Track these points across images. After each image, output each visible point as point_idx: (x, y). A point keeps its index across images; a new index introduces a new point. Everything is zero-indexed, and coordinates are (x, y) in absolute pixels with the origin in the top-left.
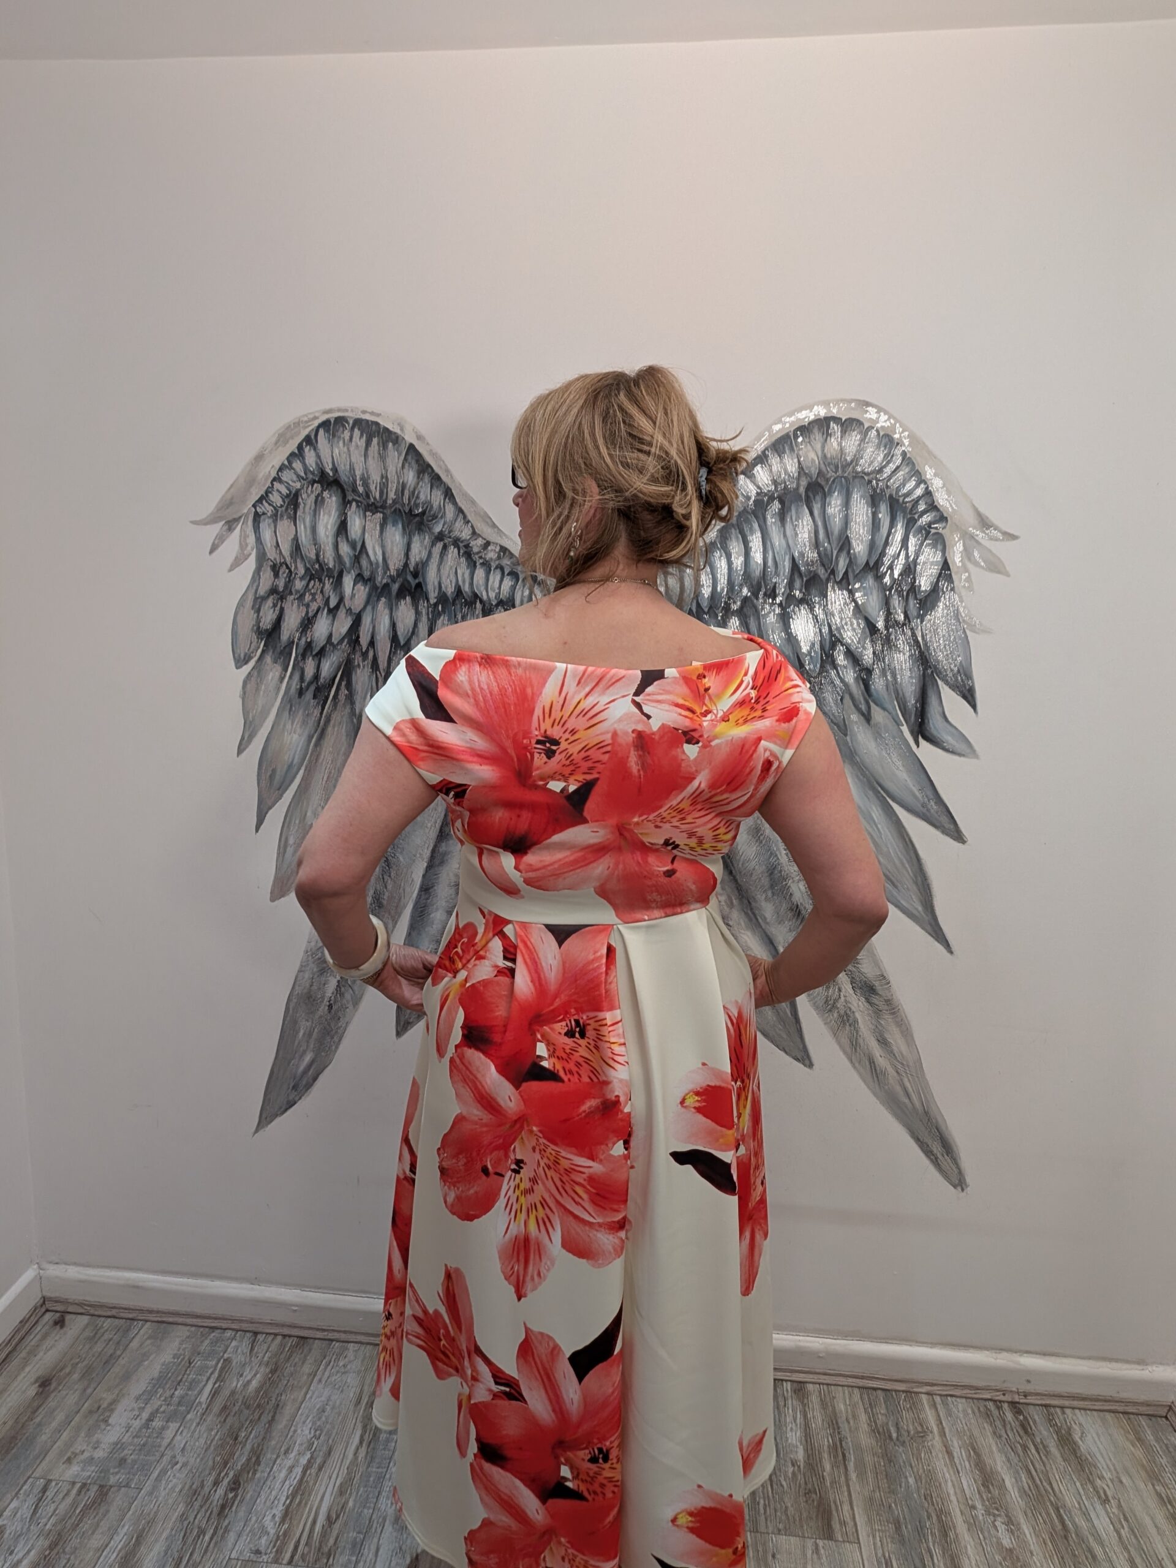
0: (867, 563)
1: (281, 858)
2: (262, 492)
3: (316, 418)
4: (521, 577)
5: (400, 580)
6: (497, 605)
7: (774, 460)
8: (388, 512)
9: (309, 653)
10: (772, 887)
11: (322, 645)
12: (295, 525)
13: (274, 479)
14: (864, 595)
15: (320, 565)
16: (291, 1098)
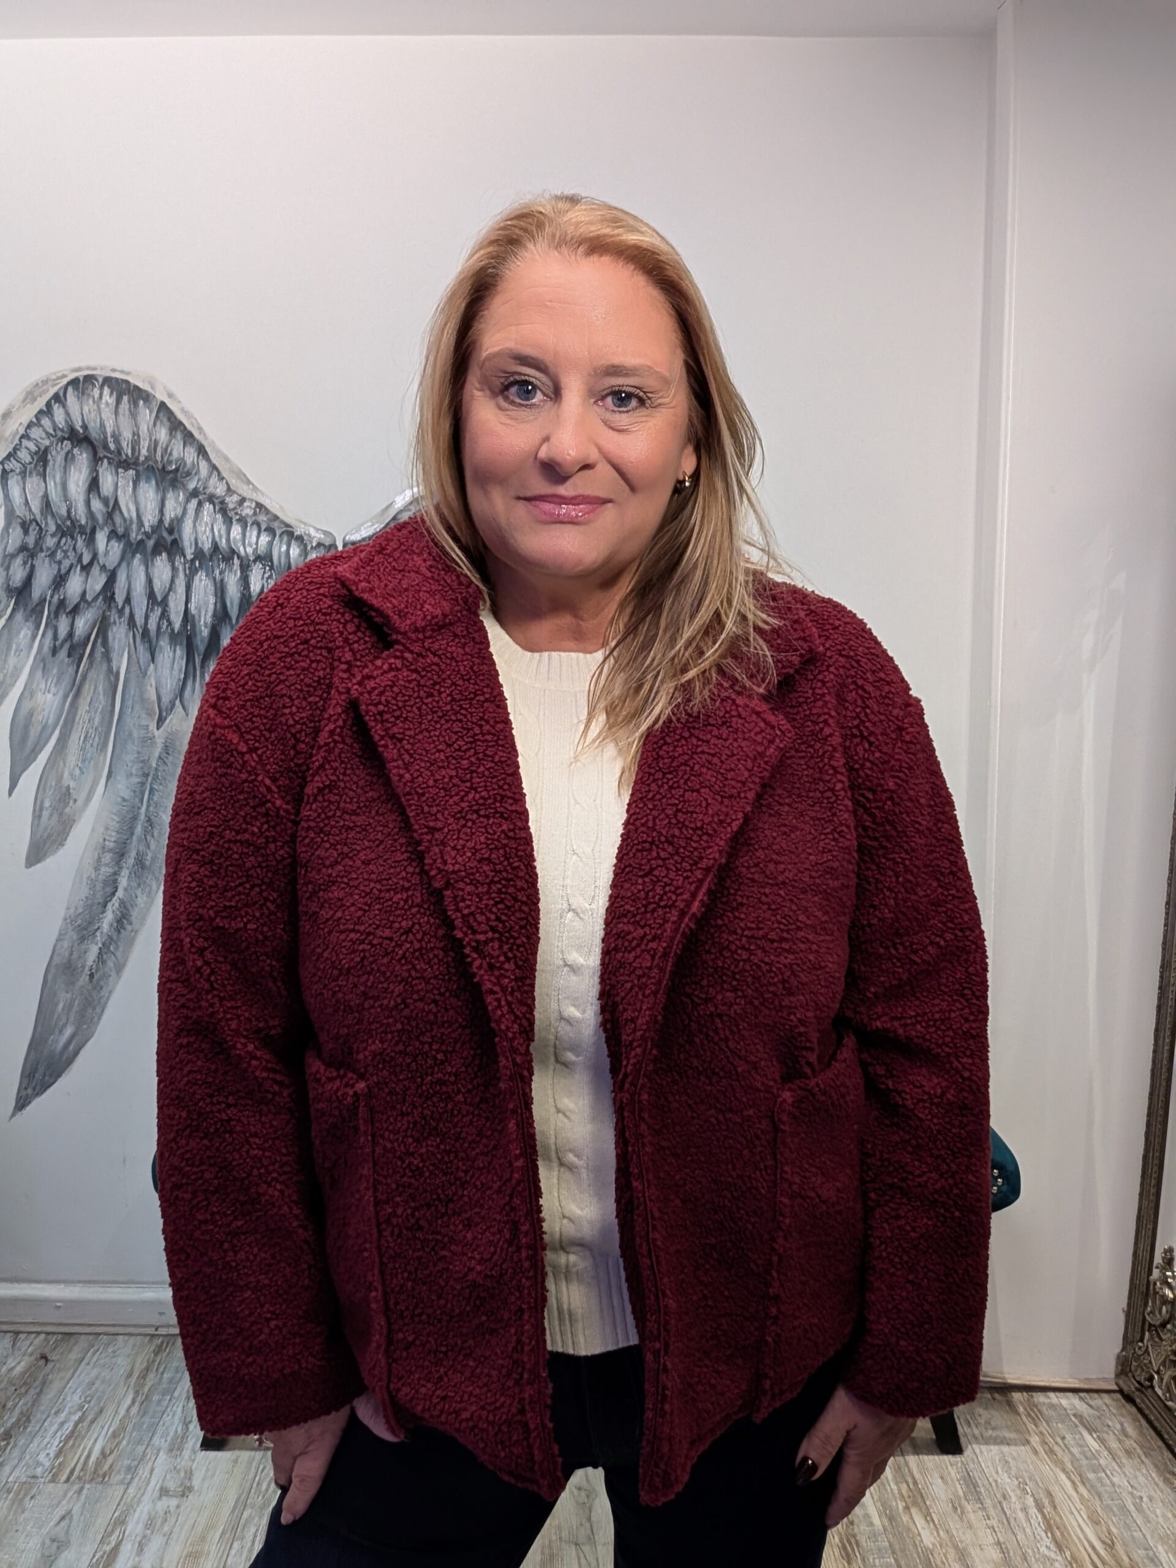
1: (36, 822)
2: (10, 449)
3: (64, 376)
4: (278, 533)
5: (155, 537)
6: (255, 561)
8: (141, 468)
9: (62, 611)
11: (75, 602)
12: (45, 481)
13: (22, 437)
15: (72, 522)
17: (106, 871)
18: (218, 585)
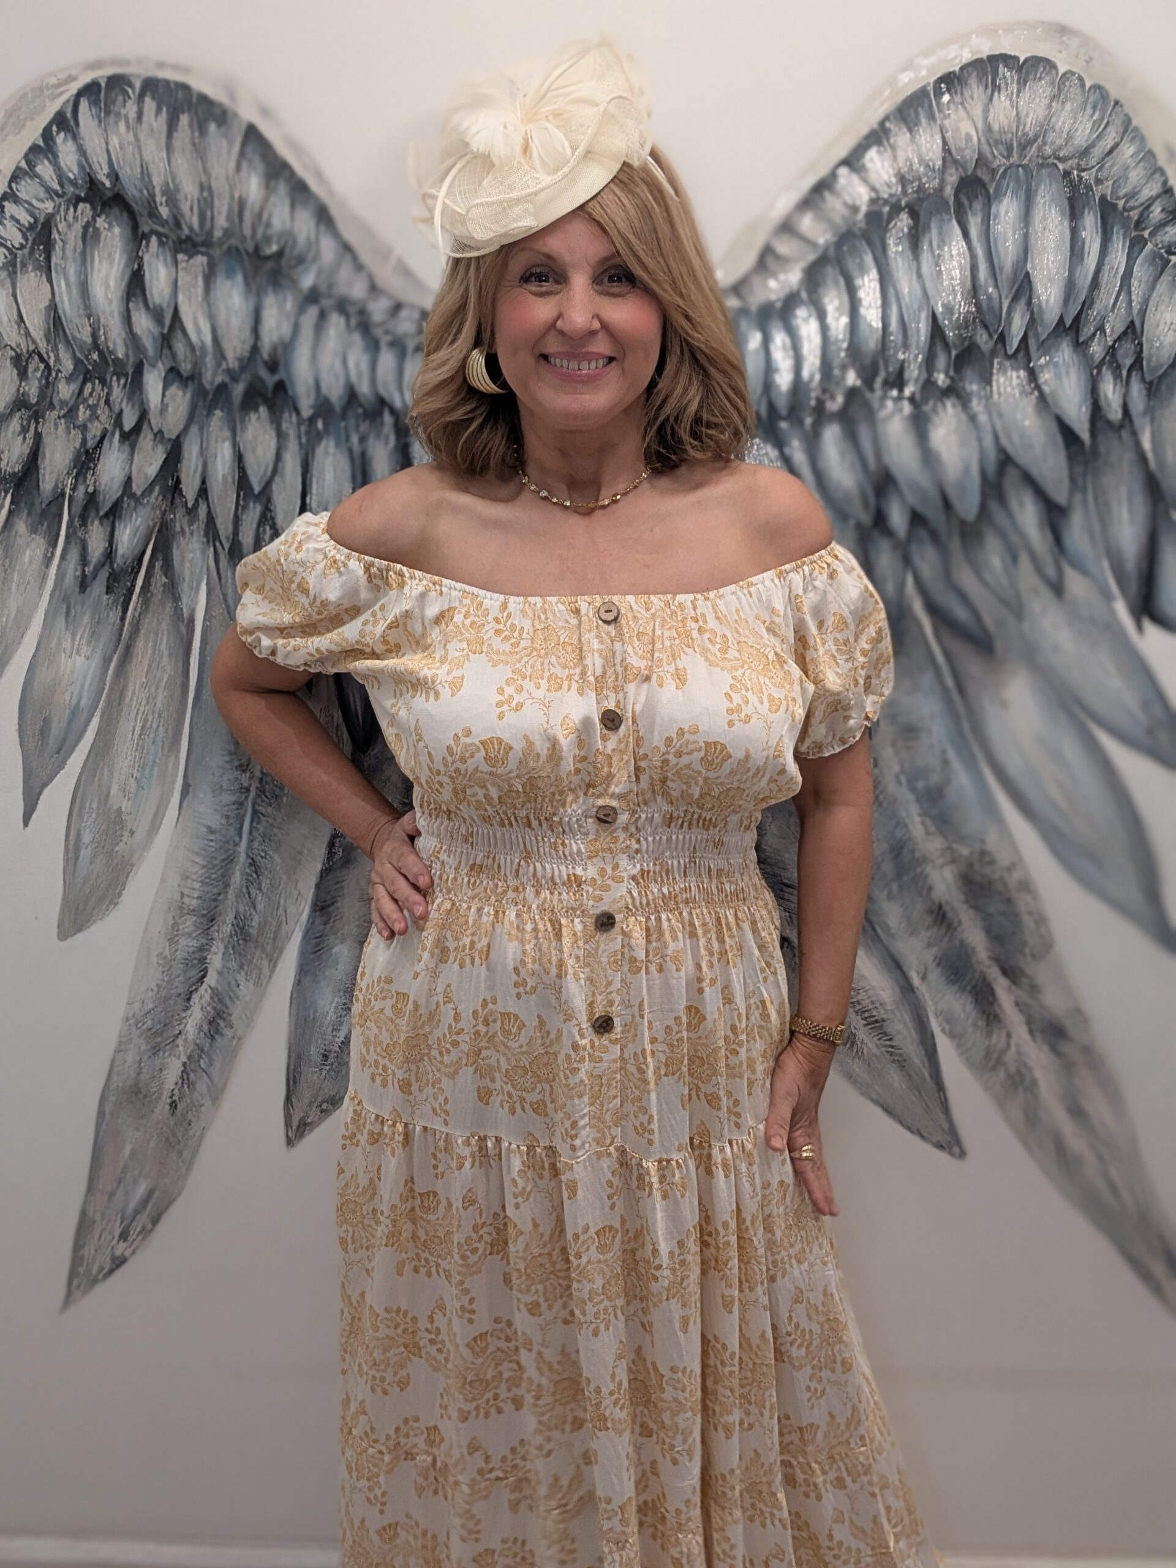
0: (1061, 320)
1: (70, 868)
3: (72, 79)
5: (246, 377)
7: (901, 137)
8: (216, 252)
9: (93, 514)
10: (899, 876)
11: (114, 498)
12: (50, 280)
13: (5, 197)
14: (1058, 377)
15: (101, 354)
16: (118, 1253)
17: (188, 944)
18: (358, 462)
